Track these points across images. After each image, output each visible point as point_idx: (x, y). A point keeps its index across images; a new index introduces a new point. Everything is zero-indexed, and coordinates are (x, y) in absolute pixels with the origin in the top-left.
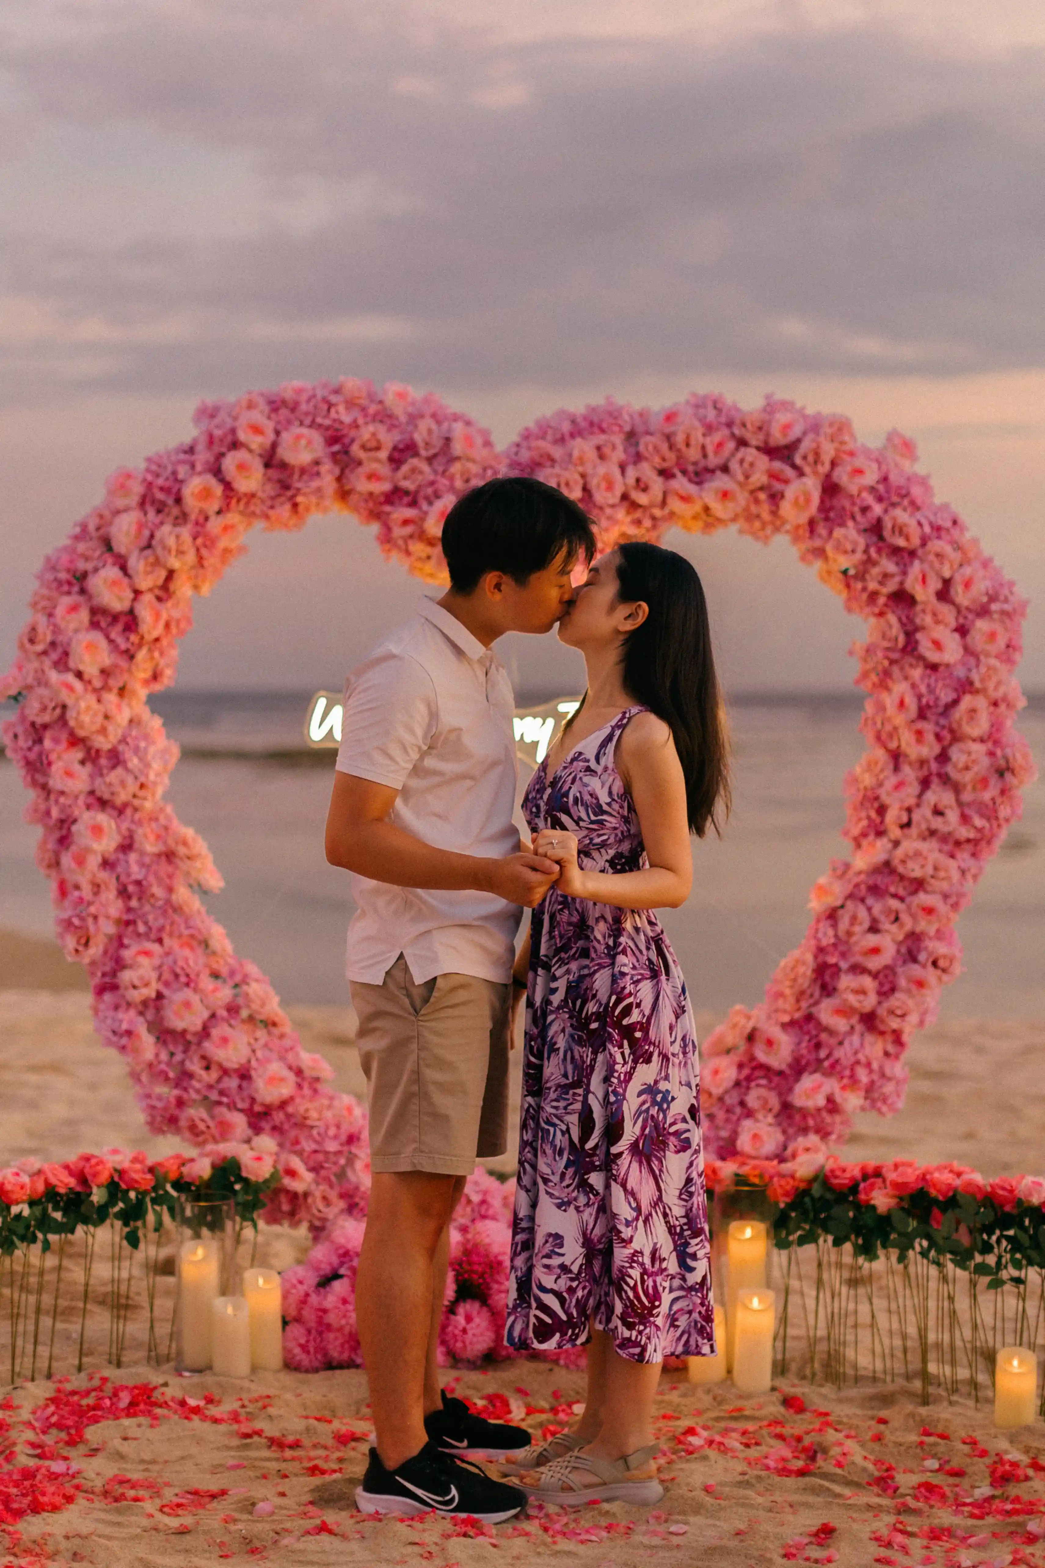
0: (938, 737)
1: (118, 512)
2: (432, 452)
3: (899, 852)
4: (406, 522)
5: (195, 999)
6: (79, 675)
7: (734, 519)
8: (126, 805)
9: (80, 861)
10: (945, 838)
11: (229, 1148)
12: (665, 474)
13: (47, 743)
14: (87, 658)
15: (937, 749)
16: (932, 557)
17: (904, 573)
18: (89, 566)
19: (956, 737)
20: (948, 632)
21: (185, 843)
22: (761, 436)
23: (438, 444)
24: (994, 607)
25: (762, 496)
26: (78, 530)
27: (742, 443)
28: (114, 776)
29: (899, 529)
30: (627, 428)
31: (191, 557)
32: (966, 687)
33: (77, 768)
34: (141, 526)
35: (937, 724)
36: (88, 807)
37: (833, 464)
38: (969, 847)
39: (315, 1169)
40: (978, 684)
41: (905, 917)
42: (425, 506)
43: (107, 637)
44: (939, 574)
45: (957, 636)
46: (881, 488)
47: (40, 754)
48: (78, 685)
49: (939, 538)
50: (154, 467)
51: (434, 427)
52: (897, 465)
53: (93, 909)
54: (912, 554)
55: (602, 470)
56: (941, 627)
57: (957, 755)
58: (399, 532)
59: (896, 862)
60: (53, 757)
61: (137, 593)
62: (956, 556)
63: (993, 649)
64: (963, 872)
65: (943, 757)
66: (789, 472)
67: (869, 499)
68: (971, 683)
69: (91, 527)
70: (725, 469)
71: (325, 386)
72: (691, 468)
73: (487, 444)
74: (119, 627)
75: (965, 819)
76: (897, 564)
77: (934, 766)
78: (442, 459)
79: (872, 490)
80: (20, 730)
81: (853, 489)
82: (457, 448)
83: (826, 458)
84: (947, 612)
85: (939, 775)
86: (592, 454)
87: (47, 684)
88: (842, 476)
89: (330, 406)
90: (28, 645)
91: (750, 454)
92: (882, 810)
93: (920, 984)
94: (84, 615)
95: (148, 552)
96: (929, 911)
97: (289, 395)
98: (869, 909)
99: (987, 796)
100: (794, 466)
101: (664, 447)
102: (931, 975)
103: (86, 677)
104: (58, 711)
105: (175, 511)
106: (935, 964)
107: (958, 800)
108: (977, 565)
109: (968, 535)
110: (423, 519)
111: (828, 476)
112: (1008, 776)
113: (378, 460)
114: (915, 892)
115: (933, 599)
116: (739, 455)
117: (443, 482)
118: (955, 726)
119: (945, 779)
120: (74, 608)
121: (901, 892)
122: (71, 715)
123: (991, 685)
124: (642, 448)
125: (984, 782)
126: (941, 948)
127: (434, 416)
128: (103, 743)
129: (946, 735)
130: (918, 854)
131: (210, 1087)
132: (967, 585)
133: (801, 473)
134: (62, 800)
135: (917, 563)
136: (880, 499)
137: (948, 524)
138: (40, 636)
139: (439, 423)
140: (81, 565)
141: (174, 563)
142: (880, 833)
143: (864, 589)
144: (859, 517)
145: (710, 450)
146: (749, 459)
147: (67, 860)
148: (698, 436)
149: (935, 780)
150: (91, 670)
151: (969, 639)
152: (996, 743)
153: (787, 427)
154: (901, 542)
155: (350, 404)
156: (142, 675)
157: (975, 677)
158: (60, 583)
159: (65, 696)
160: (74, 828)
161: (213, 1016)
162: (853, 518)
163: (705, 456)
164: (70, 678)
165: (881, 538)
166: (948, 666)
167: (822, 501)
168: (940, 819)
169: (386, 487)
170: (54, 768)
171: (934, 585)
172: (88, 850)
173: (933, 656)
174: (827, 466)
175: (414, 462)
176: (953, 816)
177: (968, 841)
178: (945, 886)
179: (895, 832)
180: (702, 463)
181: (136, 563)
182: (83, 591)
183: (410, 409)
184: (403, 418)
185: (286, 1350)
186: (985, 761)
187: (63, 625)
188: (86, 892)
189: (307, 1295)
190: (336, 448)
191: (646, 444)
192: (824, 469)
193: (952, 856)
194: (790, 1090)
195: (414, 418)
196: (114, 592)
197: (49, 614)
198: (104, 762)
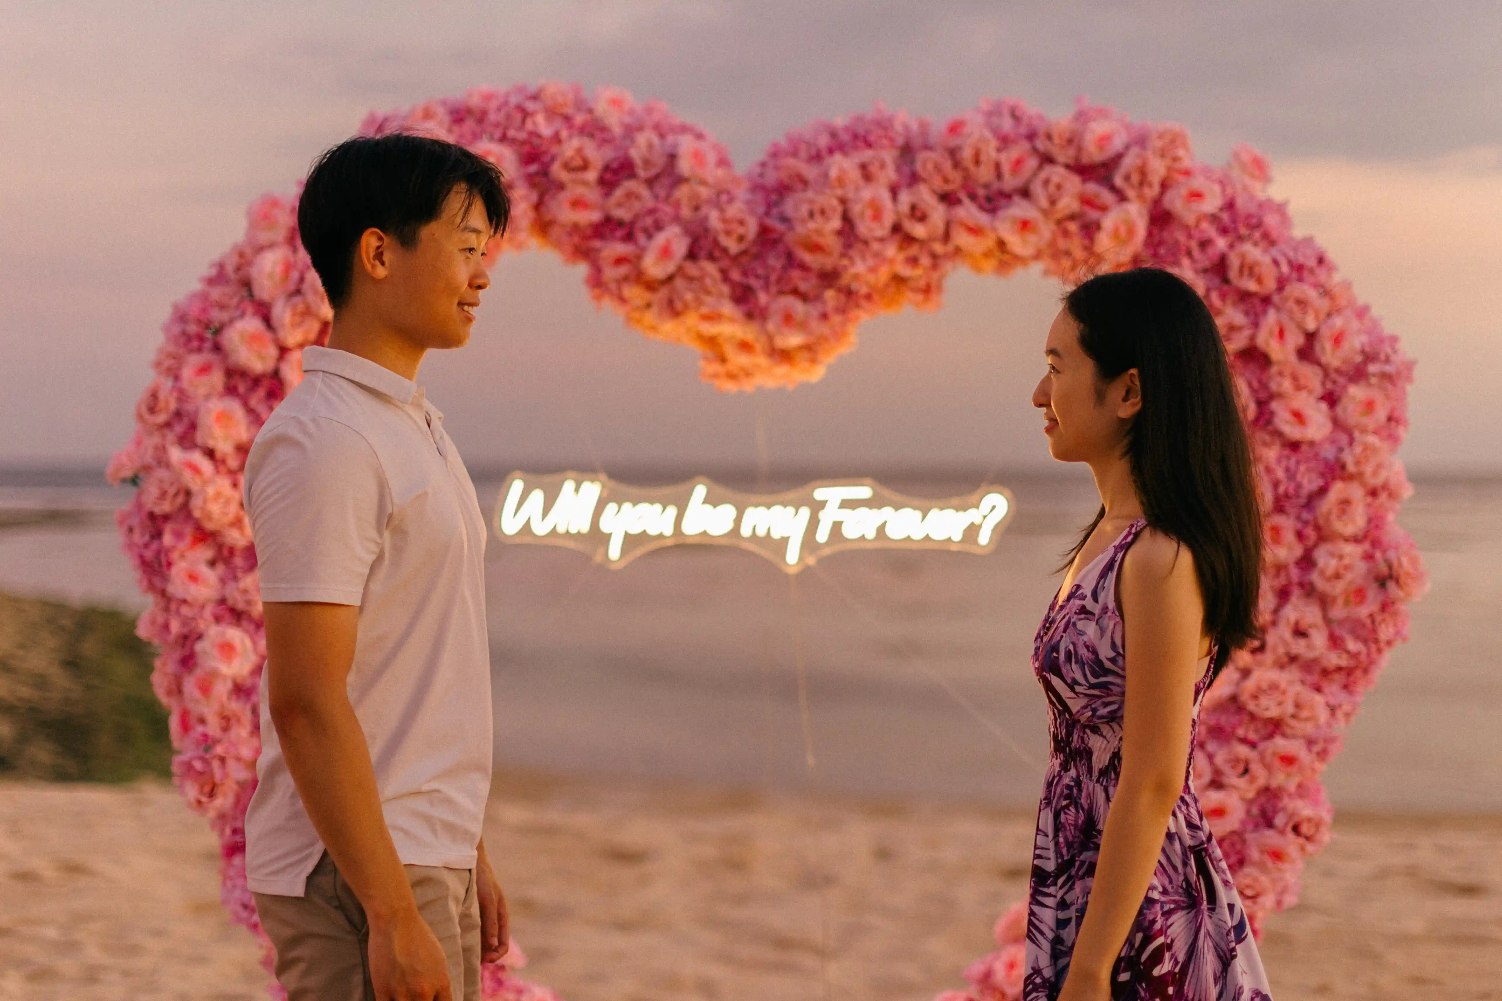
0: (1300, 536)
1: (260, 249)
2: (653, 172)
3: (1250, 684)
4: (619, 261)
6: (210, 454)
7: (1038, 256)
9: (205, 689)
10: (1308, 666)
12: (948, 199)
13: (168, 539)
14: (218, 431)
15: (1298, 551)
16: (1291, 304)
17: (1256, 325)
18: (224, 316)
19: (1324, 536)
20: (1312, 400)
22: (1071, 152)
23: (660, 162)
24: (1372, 368)
25: (1073, 227)
26: (213, 272)
27: (1047, 159)
28: (248, 581)
29: (1248, 270)
30: (900, 141)
32: (1335, 471)
33: (205, 571)
34: (288, 268)
35: (1298, 518)
36: (218, 619)
37: (1165, 186)
38: (1339, 678)
40: (1351, 468)
41: (1256, 768)
42: (642, 239)
43: (246, 404)
44: (1300, 327)
45: (1324, 406)
46: (1225, 217)
47: (158, 553)
48: (206, 466)
49: (1300, 280)
51: (656, 140)
52: (1245, 188)
53: (219, 750)
54: (1266, 301)
55: (867, 194)
56: (1303, 395)
57: (1325, 559)
58: (611, 273)
59: (1245, 697)
60: (175, 556)
61: (283, 351)
62: (1323, 304)
63: (1371, 422)
64: (1333, 710)
65: (1307, 562)
66: (1107, 197)
67: (1210, 230)
68: (1343, 467)
69: (230, 269)
70: (1025, 193)
71: (521, 90)
72: (981, 192)
73: (723, 162)
74: (261, 392)
75: (1335, 642)
76: (1247, 313)
77: (1294, 573)
78: (666, 181)
79: (1214, 218)
80: (135, 521)
81: (1190, 219)
82: (684, 166)
83: (1155, 180)
84: (1311, 375)
85: (1301, 585)
86: (854, 174)
87: (168, 465)
88: (1175, 201)
89: (525, 114)
90: (147, 416)
91: (1057, 173)
93: (1277, 855)
94: (217, 378)
95: (297, 300)
96: (1288, 760)
97: (475, 102)
98: (1210, 757)
99: (1363, 612)
100: (1113, 189)
101: (947, 165)
102: (1291, 844)
103: (218, 455)
104: (180, 499)
106: (1296, 829)
107: (1325, 618)
108: (1348, 313)
109: (1337, 278)
110: (639, 257)
111: (1157, 202)
112: (1391, 586)
113: (585, 183)
114: (1270, 736)
115: (1293, 358)
116: (1043, 175)
117: (667, 209)
118: (1321, 521)
119: (1309, 591)
120: (204, 370)
121: (1252, 736)
122: (196, 504)
123: (1368, 469)
124: (918, 167)
125: (1360, 594)
126: (1304, 809)
127: (656, 127)
128: (236, 538)
129: (1311, 533)
130: (1274, 687)
132: (1337, 340)
133: (1122, 197)
134: (185, 610)
135: (1271, 312)
136: (1224, 231)
137: (1312, 262)
138: (162, 404)
139: (662, 136)
140: (215, 315)
144: (1196, 252)
145: (1006, 168)
146: (1055, 179)
147: (190, 685)
148: (990, 152)
149: (1295, 591)
150: (224, 447)
151: (1339, 410)
152: (1376, 543)
153: (1104, 140)
154: (1251, 286)
155: (552, 113)
157: (1348, 458)
158: (189, 338)
159: (189, 479)
160: (199, 647)
162: (1189, 254)
163: (999, 175)
164: (197, 458)
165: (1226, 280)
166: (1312, 444)
167: (1150, 234)
168: (1302, 642)
169: (594, 216)
170: (174, 571)
171: (1294, 339)
172: (214, 674)
173: (1292, 431)
174: (1156, 189)
175: (629, 185)
176: (1319, 639)
177: (1339, 669)
178: (1308, 728)
179: (1244, 659)
180: (996, 185)
181: (282, 313)
182: (217, 348)
183: (628, 120)
184: (617, 130)
186: (1361, 567)
187: (190, 391)
188: (213, 728)
190: (533, 168)
191: (925, 162)
192: (1152, 192)
193: (1318, 689)
195: (631, 131)
196: (253, 351)
197: (175, 377)
198: (238, 562)
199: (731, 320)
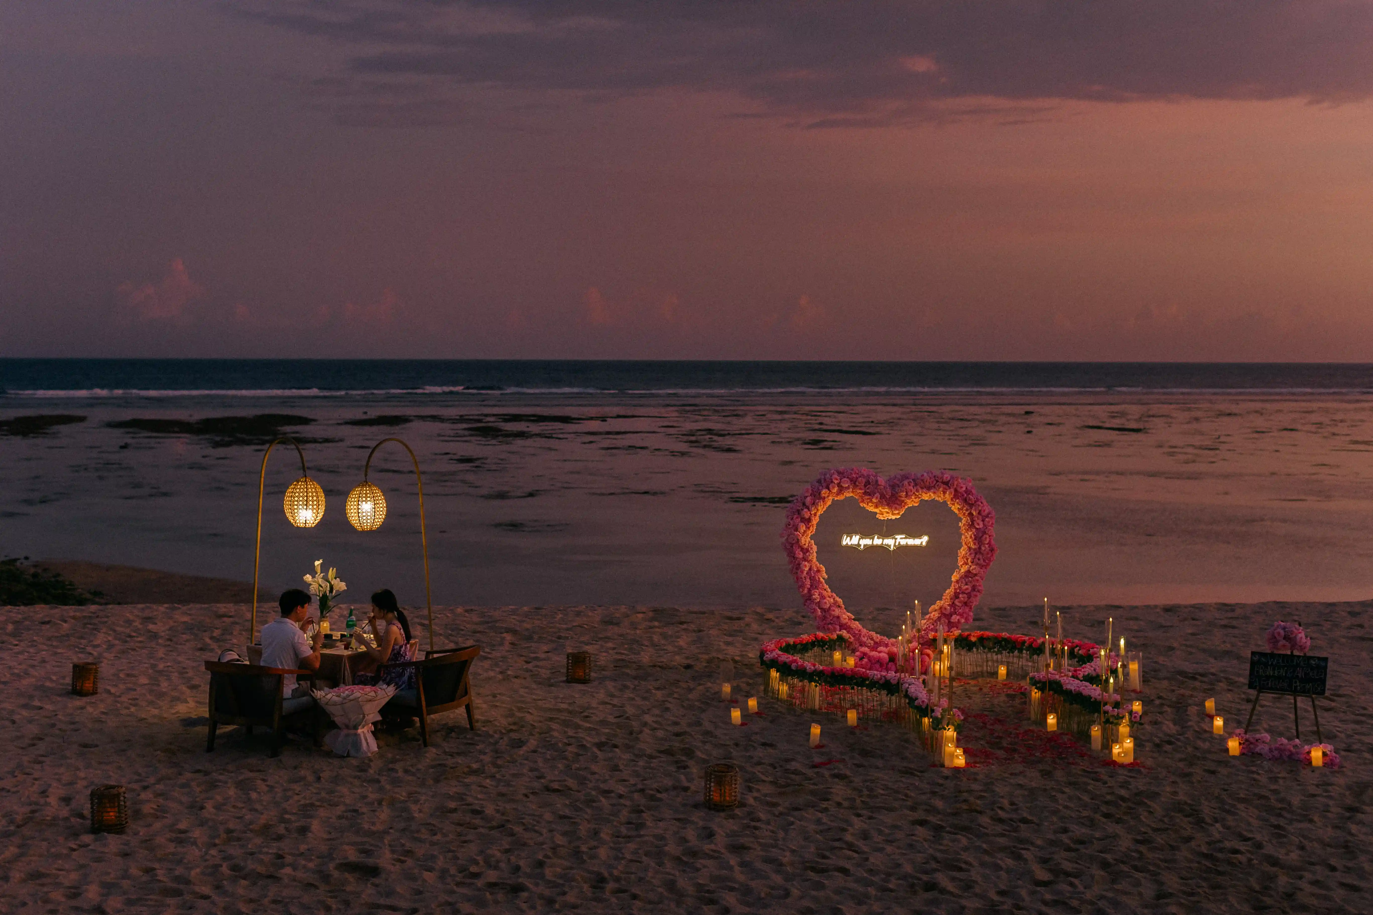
0: (978, 544)
4: (867, 499)
8: (810, 560)
11: (839, 632)
15: (978, 546)
18: (800, 509)
23: (874, 482)
24: (990, 516)
27: (937, 481)
28: (807, 554)
29: (970, 499)
31: (821, 507)
32: (985, 533)
33: (800, 553)
35: (978, 541)
38: (985, 567)
39: (854, 636)
41: (973, 582)
45: (982, 522)
50: (813, 487)
56: (979, 520)
57: (983, 548)
59: (971, 570)
61: (811, 514)
62: (981, 505)
63: (989, 524)
65: (980, 548)
69: (799, 500)
70: (934, 487)
72: (927, 487)
75: (984, 561)
79: (963, 491)
82: (879, 483)
83: (955, 485)
84: (980, 517)
86: (908, 485)
88: (959, 489)
89: (851, 474)
92: (967, 559)
93: (976, 596)
94: (799, 519)
95: (813, 505)
96: (978, 580)
97: (842, 471)
98: (965, 580)
102: (978, 594)
104: (796, 540)
105: (818, 496)
106: (979, 591)
107: (983, 557)
110: (872, 498)
114: (975, 576)
115: (977, 514)
116: (937, 484)
117: (876, 490)
119: (980, 553)
120: (797, 518)
121: (972, 576)
125: (988, 554)
126: (980, 588)
127: (873, 475)
129: (980, 543)
131: (832, 620)
132: (984, 511)
133: (950, 488)
135: (973, 507)
136: (966, 493)
139: (874, 477)
140: (798, 508)
141: (818, 507)
142: (966, 564)
143: (962, 512)
145: (931, 483)
147: (799, 572)
151: (984, 522)
152: (990, 544)
155: (855, 473)
156: (811, 532)
157: (986, 531)
158: (794, 512)
160: (800, 566)
161: (830, 605)
164: (798, 533)
165: (966, 501)
166: (980, 528)
172: (804, 570)
173: (977, 527)
175: (870, 486)
176: (982, 561)
179: (970, 564)
180: (929, 485)
182: (798, 514)
184: (866, 476)
187: (795, 521)
195: (869, 476)
196: (806, 514)
197: (792, 519)
198: (806, 551)
199: (886, 508)
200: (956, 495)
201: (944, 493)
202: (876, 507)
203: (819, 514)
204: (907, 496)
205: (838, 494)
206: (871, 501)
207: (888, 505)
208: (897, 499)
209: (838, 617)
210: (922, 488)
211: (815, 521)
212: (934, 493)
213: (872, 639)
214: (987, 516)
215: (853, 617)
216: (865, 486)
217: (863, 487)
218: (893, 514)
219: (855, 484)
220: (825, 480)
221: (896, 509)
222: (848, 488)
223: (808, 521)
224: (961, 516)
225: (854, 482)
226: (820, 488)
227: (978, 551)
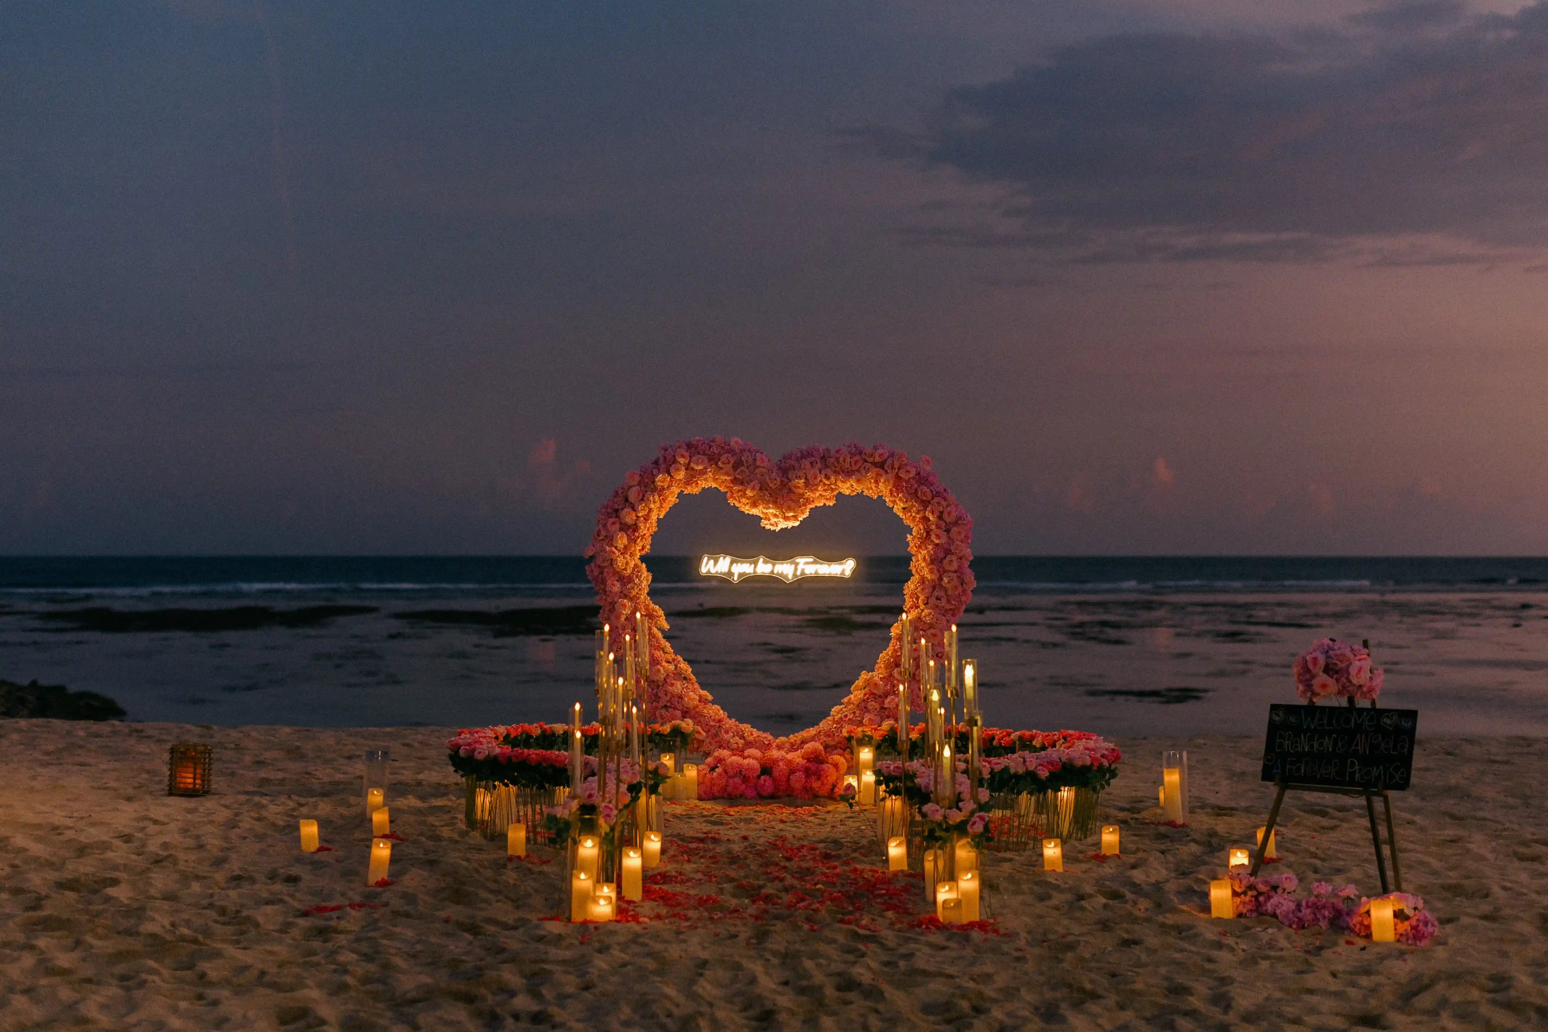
0: (938, 571)
1: (630, 487)
2: (749, 464)
4: (739, 491)
5: (661, 669)
6: (616, 548)
8: (635, 596)
9: (618, 618)
10: (941, 609)
11: (678, 722)
13: (605, 574)
14: (619, 542)
15: (938, 575)
16: (935, 504)
18: (620, 508)
19: (945, 571)
20: (942, 532)
21: (657, 612)
22: (872, 458)
23: (751, 461)
24: (959, 522)
25: (873, 481)
26: (614, 494)
27: (865, 461)
29: (924, 494)
30: (822, 455)
31: (658, 505)
32: (947, 551)
33: (616, 583)
36: (620, 598)
37: (899, 469)
38: (951, 612)
39: (707, 731)
43: (626, 534)
44: (938, 510)
45: (945, 533)
46: (917, 477)
47: (602, 578)
48: (616, 552)
49: (938, 496)
50: (643, 470)
52: (924, 468)
54: (929, 502)
57: (945, 577)
60: (607, 579)
61: (637, 517)
62: (944, 503)
63: (960, 538)
65: (939, 578)
67: (912, 482)
68: (951, 551)
72: (846, 470)
73: (769, 461)
75: (948, 601)
76: (923, 506)
78: (752, 467)
79: (913, 478)
81: (906, 478)
82: (759, 463)
83: (896, 467)
84: (942, 524)
86: (809, 466)
87: (605, 552)
88: (903, 474)
89: (710, 447)
90: (597, 537)
91: (868, 465)
92: (917, 598)
94: (618, 526)
95: (642, 502)
100: (884, 470)
101: (836, 463)
103: (619, 549)
105: (652, 486)
107: (946, 594)
108: (953, 506)
111: (897, 473)
112: (964, 585)
113: (729, 468)
114: (930, 628)
115: (936, 519)
116: (864, 466)
117: (753, 476)
118: (944, 567)
119: (941, 587)
120: (613, 523)
121: (925, 628)
125: (955, 588)
127: (749, 451)
128: (625, 574)
129: (942, 570)
130: (931, 614)
131: (668, 701)
132: (949, 514)
133: (887, 472)
134: (610, 595)
135: (930, 506)
136: (917, 482)
137: (942, 491)
138: (602, 534)
139: (751, 453)
140: (616, 507)
141: (652, 506)
142: (917, 607)
143: (911, 515)
145: (853, 464)
146: (867, 467)
147: (612, 617)
148: (848, 460)
149: (938, 587)
150: (621, 546)
151: (950, 534)
152: (960, 573)
153: (882, 455)
155: (715, 444)
156: (639, 548)
157: (952, 548)
158: (608, 513)
159: (612, 556)
160: (615, 606)
161: (668, 675)
163: (851, 466)
164: (613, 549)
170: (608, 583)
172: (621, 614)
173: (936, 541)
175: (742, 468)
176: (944, 600)
177: (950, 609)
178: (941, 626)
179: (922, 607)
180: (850, 469)
181: (637, 506)
182: (617, 517)
183: (740, 448)
184: (738, 451)
185: (699, 794)
186: (956, 580)
187: (610, 529)
188: (620, 629)
189: (706, 774)
190: (712, 463)
194: (883, 702)
195: (742, 451)
196: (629, 518)
197: (605, 526)
198: (626, 580)
199: (772, 508)
200: (898, 485)
201: (877, 482)
202: (754, 505)
203: (654, 517)
204: (807, 484)
205: (688, 482)
206: (744, 495)
207: (775, 503)
208: (790, 491)
209: (681, 697)
210: (836, 473)
211: (647, 529)
212: (858, 481)
213: (742, 737)
214: (956, 523)
215: (710, 698)
216: (735, 468)
217: (731, 471)
218: (786, 519)
219: (717, 464)
220: (665, 458)
221: (790, 509)
222: (703, 472)
223: (631, 529)
224: (907, 522)
225: (713, 460)
226: (655, 471)
227: (936, 585)
